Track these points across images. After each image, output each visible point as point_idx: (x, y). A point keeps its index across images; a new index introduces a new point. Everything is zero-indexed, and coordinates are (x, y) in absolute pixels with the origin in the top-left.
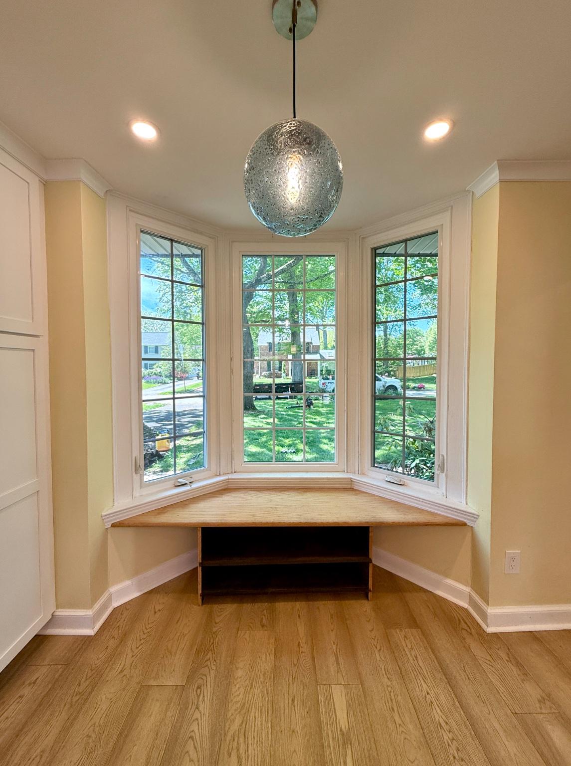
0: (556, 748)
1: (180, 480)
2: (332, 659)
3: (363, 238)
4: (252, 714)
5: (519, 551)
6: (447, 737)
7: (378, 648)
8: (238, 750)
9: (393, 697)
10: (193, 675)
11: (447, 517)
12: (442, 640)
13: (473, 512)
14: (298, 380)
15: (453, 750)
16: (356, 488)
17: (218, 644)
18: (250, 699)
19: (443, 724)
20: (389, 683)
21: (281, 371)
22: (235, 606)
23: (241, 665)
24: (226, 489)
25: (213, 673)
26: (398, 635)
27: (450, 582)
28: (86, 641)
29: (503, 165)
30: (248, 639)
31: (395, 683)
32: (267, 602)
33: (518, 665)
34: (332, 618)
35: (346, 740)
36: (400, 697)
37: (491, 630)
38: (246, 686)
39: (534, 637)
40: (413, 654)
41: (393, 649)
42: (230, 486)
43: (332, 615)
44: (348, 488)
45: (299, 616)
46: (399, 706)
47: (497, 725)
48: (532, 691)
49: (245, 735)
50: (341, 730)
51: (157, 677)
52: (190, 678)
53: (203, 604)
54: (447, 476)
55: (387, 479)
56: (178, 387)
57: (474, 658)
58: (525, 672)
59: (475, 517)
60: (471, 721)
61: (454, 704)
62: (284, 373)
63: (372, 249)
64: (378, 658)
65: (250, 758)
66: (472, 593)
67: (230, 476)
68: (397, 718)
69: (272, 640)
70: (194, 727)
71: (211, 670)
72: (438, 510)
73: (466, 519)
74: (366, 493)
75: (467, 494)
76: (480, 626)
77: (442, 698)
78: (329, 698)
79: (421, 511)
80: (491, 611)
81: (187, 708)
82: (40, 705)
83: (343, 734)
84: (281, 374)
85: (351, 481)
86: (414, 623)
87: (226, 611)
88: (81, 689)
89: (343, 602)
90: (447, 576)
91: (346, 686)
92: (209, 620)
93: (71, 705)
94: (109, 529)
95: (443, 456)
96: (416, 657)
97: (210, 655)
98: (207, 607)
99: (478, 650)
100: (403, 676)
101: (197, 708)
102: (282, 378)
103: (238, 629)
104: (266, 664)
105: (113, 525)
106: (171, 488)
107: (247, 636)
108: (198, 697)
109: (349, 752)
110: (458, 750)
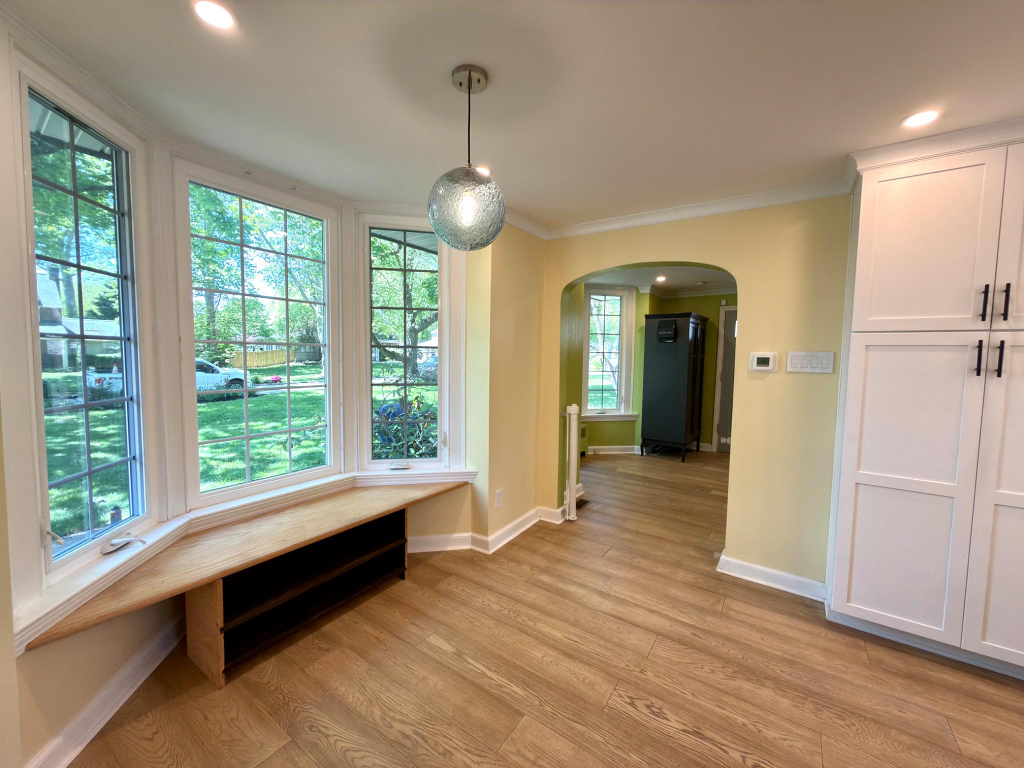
1: (114, 541)
2: (412, 628)
3: (358, 212)
4: (384, 697)
6: (506, 612)
7: (437, 601)
8: (393, 719)
9: (467, 617)
10: (291, 728)
11: (454, 482)
13: (472, 471)
15: (512, 615)
16: (360, 485)
17: (290, 692)
18: (371, 693)
19: (501, 608)
20: (460, 612)
22: (273, 659)
23: (337, 685)
24: (188, 535)
25: (314, 710)
26: (443, 586)
27: (457, 535)
30: (322, 667)
31: (462, 610)
32: (309, 634)
33: (513, 560)
34: (386, 606)
35: (459, 654)
36: (471, 614)
37: (491, 552)
38: (359, 690)
39: (511, 544)
40: (461, 590)
41: (447, 595)
42: (192, 531)
43: (383, 605)
44: (351, 487)
45: (355, 622)
46: (474, 618)
47: (522, 591)
48: (526, 568)
49: (390, 710)
50: (453, 653)
52: (292, 732)
53: (226, 682)
54: (449, 449)
55: (391, 467)
57: (493, 571)
58: (519, 562)
59: (474, 474)
60: (511, 598)
61: (499, 597)
64: (442, 606)
65: (408, 714)
66: (473, 535)
67: (192, 516)
68: (477, 624)
69: (348, 652)
70: (340, 744)
71: (309, 711)
73: (467, 478)
74: (373, 486)
75: (466, 458)
76: (485, 553)
77: (491, 598)
78: (431, 646)
79: (433, 484)
80: (490, 538)
81: (316, 745)
83: (457, 654)
85: (354, 479)
86: (447, 574)
87: (267, 669)
90: (454, 532)
91: (435, 632)
95: (445, 433)
96: (463, 590)
98: (235, 683)
99: (490, 566)
100: (463, 603)
101: (328, 736)
103: (302, 669)
104: (360, 667)
105: (27, 648)
106: (98, 560)
107: (318, 667)
108: (319, 731)
109: (466, 657)
110: (514, 613)
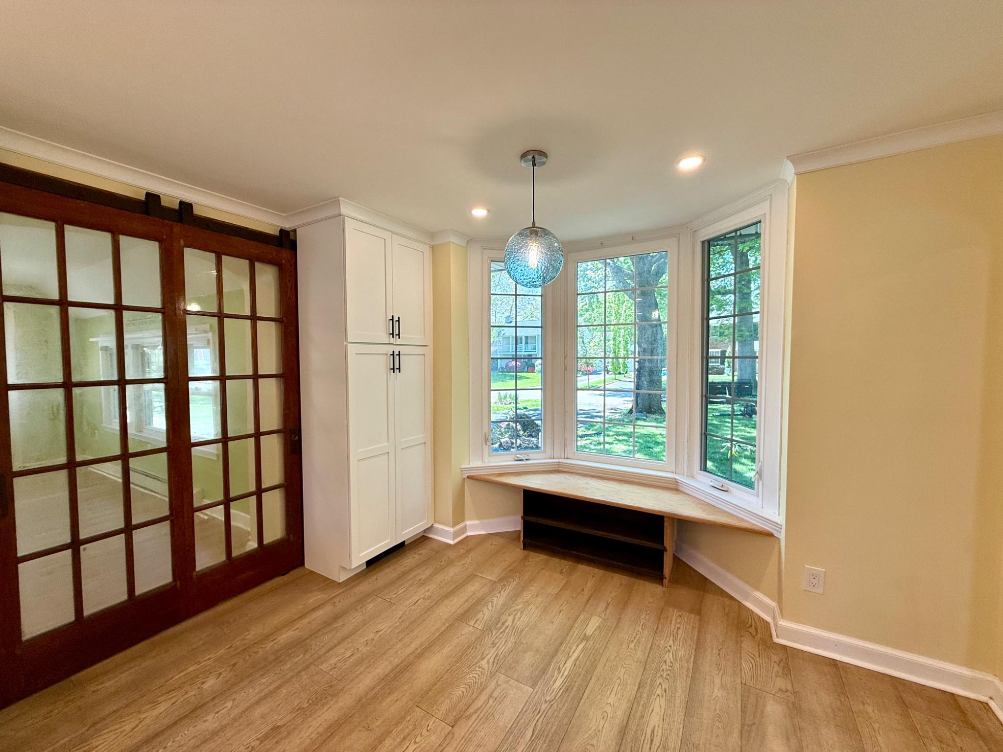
0: (762, 712)
1: (518, 456)
2: (603, 605)
3: (695, 231)
4: (531, 607)
5: (824, 570)
6: (664, 667)
7: (648, 612)
8: (515, 615)
9: (638, 637)
10: (503, 580)
11: (755, 525)
12: (716, 630)
14: (746, 377)
15: (664, 673)
16: (681, 489)
17: (525, 571)
18: (533, 600)
19: (668, 662)
20: (641, 632)
21: (724, 364)
22: (546, 557)
23: (535, 585)
24: (557, 470)
25: (515, 583)
26: (674, 612)
27: (758, 594)
28: (448, 546)
29: (795, 159)
31: (646, 632)
33: (786, 668)
35: (585, 638)
36: (643, 639)
37: (782, 641)
38: (534, 595)
40: (678, 625)
41: (661, 618)
42: (560, 469)
44: (674, 487)
45: (594, 576)
46: (639, 642)
48: (780, 683)
49: (522, 612)
50: (585, 633)
51: (482, 573)
52: (501, 580)
53: (524, 549)
54: (763, 485)
55: (711, 484)
56: (581, 383)
59: (779, 527)
60: (696, 671)
61: (688, 660)
62: (728, 367)
63: (703, 242)
64: (643, 617)
66: (776, 609)
67: (561, 460)
68: (632, 646)
69: (564, 581)
70: (495, 599)
71: (515, 581)
72: (747, 517)
73: (774, 530)
74: (689, 495)
75: (779, 504)
76: (771, 637)
77: (682, 653)
78: (588, 619)
81: (494, 591)
82: (422, 563)
84: (724, 369)
85: (676, 482)
87: (538, 558)
88: (442, 564)
89: (638, 581)
90: (757, 589)
91: (605, 619)
92: (526, 558)
93: (436, 568)
94: (466, 480)
95: (761, 463)
96: (679, 628)
97: (517, 574)
98: (526, 552)
101: (500, 593)
102: (725, 375)
103: (543, 569)
104: (553, 590)
105: (468, 477)
106: (512, 461)
107: (547, 574)
108: (503, 589)
109: (584, 643)
110: (669, 675)
